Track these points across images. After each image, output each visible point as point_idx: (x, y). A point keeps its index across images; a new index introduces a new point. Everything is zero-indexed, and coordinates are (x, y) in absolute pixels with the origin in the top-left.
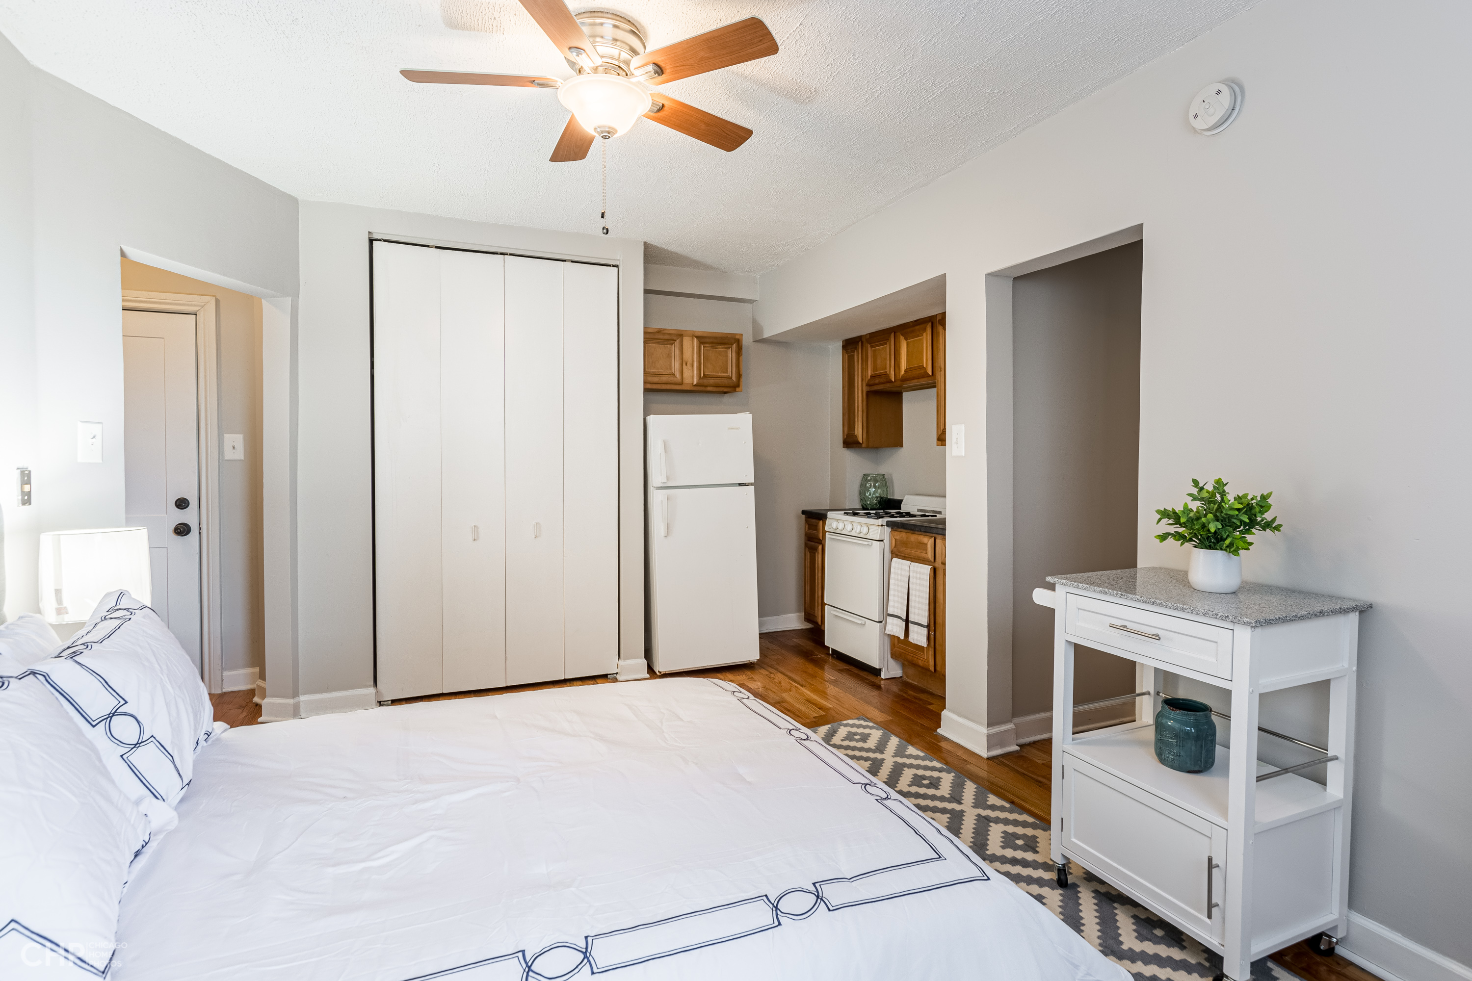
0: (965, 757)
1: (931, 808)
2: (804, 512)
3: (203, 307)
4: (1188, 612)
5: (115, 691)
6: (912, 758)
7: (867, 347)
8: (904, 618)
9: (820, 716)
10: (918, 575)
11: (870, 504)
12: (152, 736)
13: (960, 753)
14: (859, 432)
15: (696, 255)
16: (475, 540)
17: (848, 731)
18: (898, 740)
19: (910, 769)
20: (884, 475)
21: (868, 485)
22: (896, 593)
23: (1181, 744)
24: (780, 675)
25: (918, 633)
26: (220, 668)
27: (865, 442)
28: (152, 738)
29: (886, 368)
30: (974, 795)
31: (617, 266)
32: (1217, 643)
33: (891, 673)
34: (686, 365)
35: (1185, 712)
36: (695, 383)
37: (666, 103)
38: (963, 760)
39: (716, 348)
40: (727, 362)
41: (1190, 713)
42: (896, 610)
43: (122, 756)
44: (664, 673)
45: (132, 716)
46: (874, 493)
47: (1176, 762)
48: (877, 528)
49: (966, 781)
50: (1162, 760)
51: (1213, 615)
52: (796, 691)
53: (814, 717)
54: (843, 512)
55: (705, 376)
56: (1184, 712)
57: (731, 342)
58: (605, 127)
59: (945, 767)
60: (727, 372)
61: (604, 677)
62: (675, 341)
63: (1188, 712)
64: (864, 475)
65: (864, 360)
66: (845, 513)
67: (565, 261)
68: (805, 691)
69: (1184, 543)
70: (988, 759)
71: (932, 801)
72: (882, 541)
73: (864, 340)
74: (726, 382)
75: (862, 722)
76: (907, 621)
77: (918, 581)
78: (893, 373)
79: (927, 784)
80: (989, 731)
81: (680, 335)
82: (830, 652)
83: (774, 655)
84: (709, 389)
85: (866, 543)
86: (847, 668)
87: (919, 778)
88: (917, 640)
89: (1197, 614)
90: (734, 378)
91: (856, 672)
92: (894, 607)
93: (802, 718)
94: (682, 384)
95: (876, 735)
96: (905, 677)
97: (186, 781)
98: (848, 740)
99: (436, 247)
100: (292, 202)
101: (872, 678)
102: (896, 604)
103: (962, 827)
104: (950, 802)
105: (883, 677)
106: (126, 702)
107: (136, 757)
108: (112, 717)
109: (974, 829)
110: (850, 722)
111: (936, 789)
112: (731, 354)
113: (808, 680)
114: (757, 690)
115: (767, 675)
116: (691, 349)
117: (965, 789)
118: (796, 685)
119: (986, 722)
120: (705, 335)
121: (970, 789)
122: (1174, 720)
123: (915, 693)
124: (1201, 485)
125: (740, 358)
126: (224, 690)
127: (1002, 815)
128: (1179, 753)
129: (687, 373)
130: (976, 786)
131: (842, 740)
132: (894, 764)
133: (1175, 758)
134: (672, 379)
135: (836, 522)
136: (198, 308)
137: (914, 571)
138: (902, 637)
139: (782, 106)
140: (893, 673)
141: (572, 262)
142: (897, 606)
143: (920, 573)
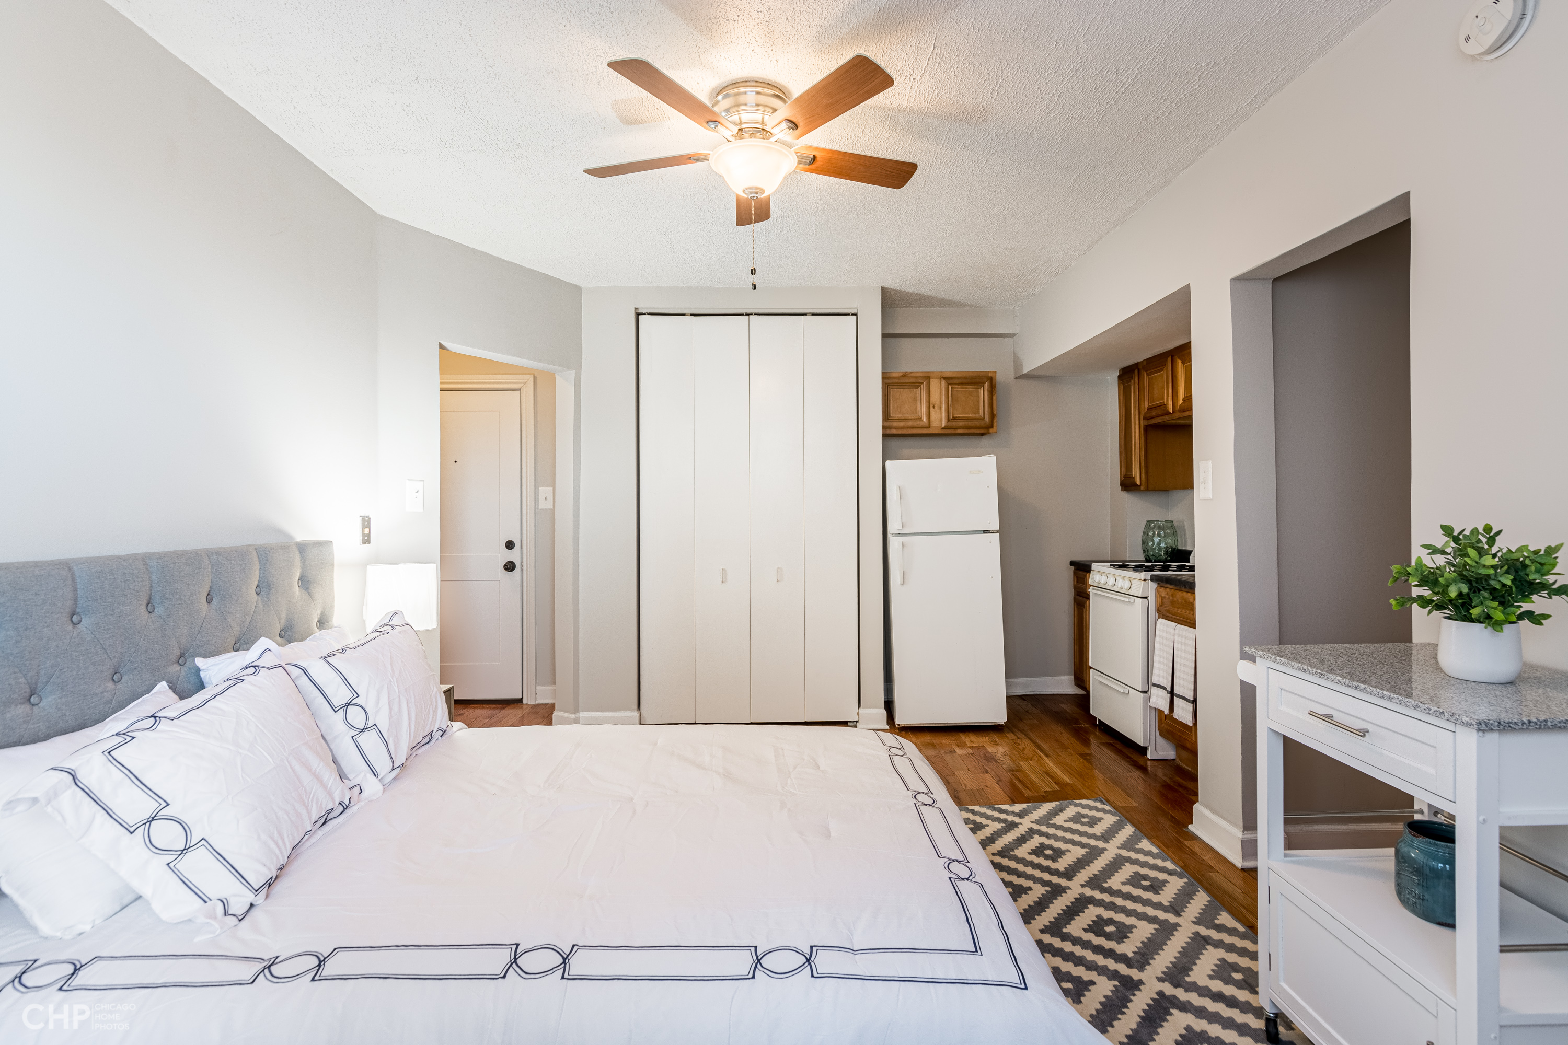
0: (1213, 863)
1: (1139, 914)
2: (1072, 563)
3: (525, 383)
4: (1396, 703)
5: (351, 686)
6: (1142, 853)
7: (1144, 375)
8: (1169, 689)
9: (1052, 791)
10: (1184, 640)
11: (1153, 555)
12: (375, 725)
13: (1207, 858)
14: (1136, 473)
15: (941, 293)
16: (723, 582)
17: (1077, 811)
18: (1133, 831)
19: (1132, 865)
20: (1172, 522)
21: (1151, 533)
22: (1162, 660)
23: (1425, 884)
24: (1027, 742)
25: (1183, 709)
26: (534, 683)
27: (1144, 484)
28: (375, 726)
29: (1163, 399)
30: (1202, 909)
31: (856, 314)
32: (1435, 747)
33: (1160, 753)
34: (934, 408)
35: (1431, 841)
36: (944, 425)
37: (816, 153)
38: (1208, 866)
39: (966, 388)
40: (978, 402)
41: (1439, 843)
42: (1161, 680)
43: (352, 737)
44: (903, 726)
45: (361, 707)
46: (1160, 543)
47: (1418, 906)
48: (1140, 582)
49: (1199, 891)
50: (1404, 902)
51: (1425, 709)
52: (1038, 760)
53: (1045, 792)
54: (1109, 564)
55: (954, 418)
56: (1429, 840)
57: (987, 381)
58: (751, 188)
59: (1179, 870)
60: (978, 412)
61: (845, 723)
62: (922, 383)
63: (1437, 842)
64: (1147, 522)
65: (1140, 391)
66: (1111, 565)
67: (806, 315)
68: (1048, 761)
69: (1432, 611)
70: (1243, 870)
71: (1143, 905)
72: (1146, 598)
73: (1140, 367)
74: (977, 423)
75: (1099, 805)
76: (1172, 693)
77: (1183, 647)
78: (1170, 403)
79: (1147, 886)
80: (1245, 836)
81: (927, 378)
82: (1097, 723)
83: (1031, 719)
84: (959, 431)
85: (1127, 600)
86: (1111, 742)
87: (1139, 877)
88: (1182, 717)
89: (1406, 706)
90: (987, 419)
91: (1120, 748)
92: (1159, 676)
93: (1030, 790)
94: (929, 427)
95: (1109, 820)
96: (1178, 760)
97: (397, 764)
98: (1072, 821)
99: (691, 315)
100: (575, 291)
101: (1136, 757)
102: (1162, 673)
103: (1168, 942)
104: (1165, 911)
105: (1149, 756)
106: (358, 696)
107: (362, 739)
108: (347, 706)
109: (1182, 948)
110: (1084, 802)
111: (1155, 894)
112: (983, 394)
113: (1057, 750)
114: (994, 755)
115: (1013, 740)
116: (939, 391)
117: (1194, 899)
118: (1041, 754)
119: (1242, 825)
120: (954, 375)
121: (1201, 899)
122: (1421, 851)
123: (1183, 780)
124: (1455, 534)
125: (994, 397)
126: (537, 702)
127: (1227, 939)
128: (1423, 896)
129: (935, 416)
130: (1209, 899)
131: (1065, 821)
132: (1115, 856)
133: (1417, 901)
134: (918, 423)
135: (1101, 575)
136: (520, 385)
137: (1179, 635)
138: (1166, 712)
139: (956, 132)
140: (1163, 753)
141: (813, 315)
142: (1161, 675)
143: (1186, 638)
